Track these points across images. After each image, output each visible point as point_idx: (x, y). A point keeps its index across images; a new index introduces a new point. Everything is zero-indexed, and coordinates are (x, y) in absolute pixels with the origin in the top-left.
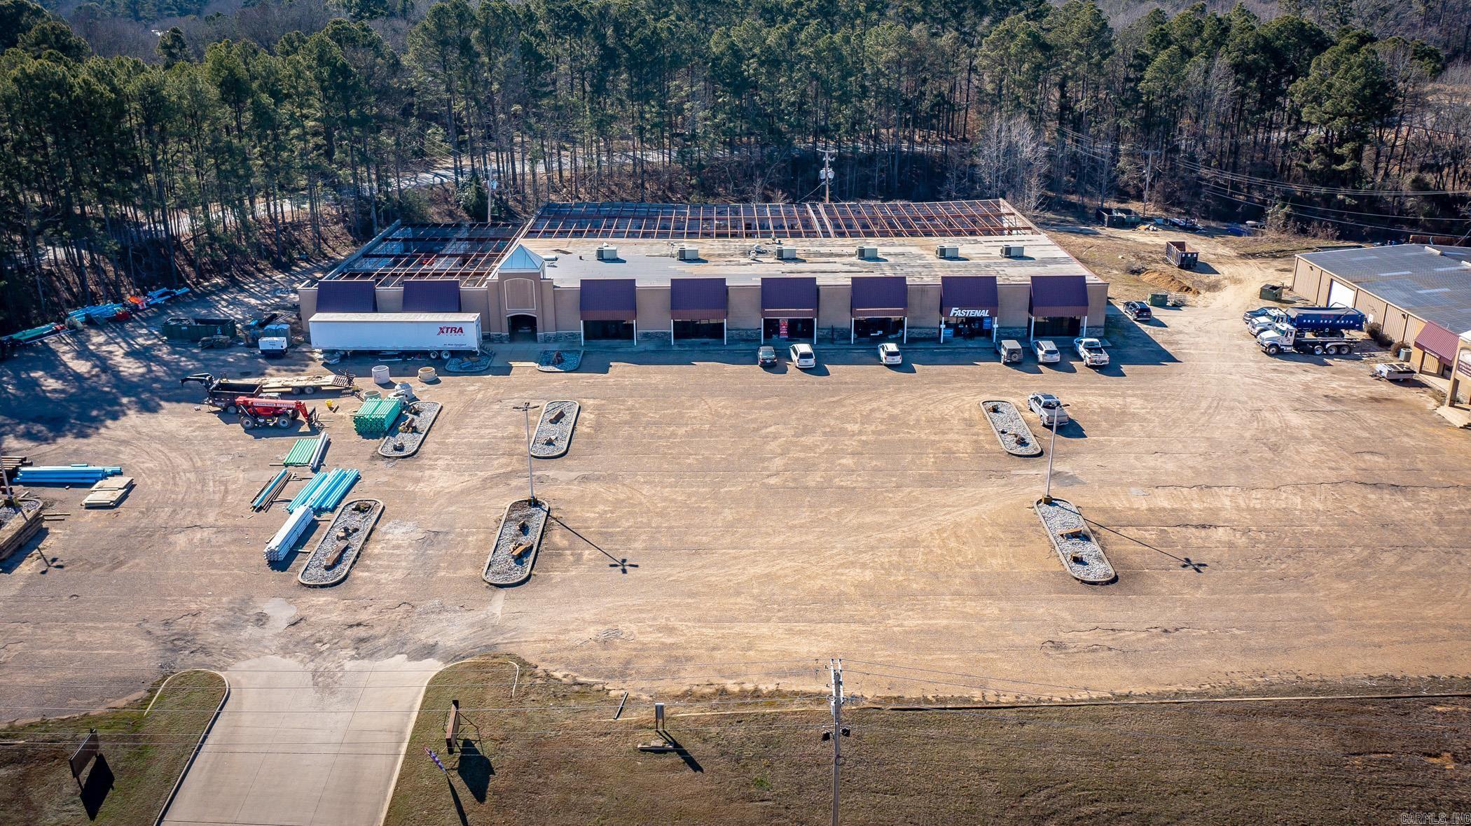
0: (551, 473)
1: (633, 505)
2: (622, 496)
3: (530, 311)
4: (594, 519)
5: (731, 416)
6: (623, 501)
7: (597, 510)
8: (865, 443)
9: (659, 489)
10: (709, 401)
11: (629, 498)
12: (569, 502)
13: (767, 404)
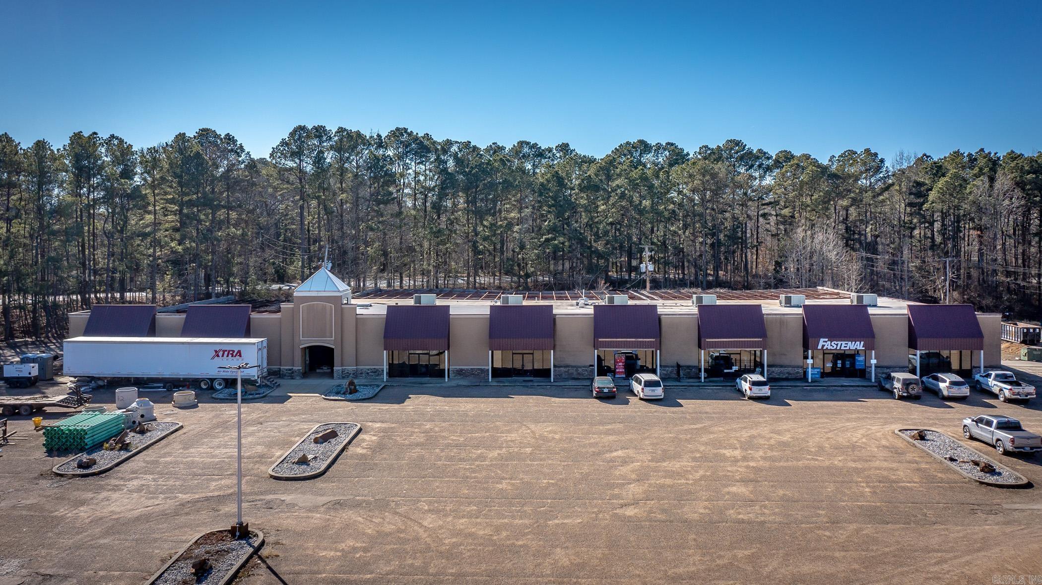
0: (288, 498)
1: (405, 541)
2: (388, 528)
3: (327, 341)
4: (332, 560)
5: (560, 440)
6: (388, 534)
7: (342, 546)
8: (757, 470)
9: (450, 519)
10: (532, 426)
11: (399, 531)
12: (301, 534)
13: (609, 430)
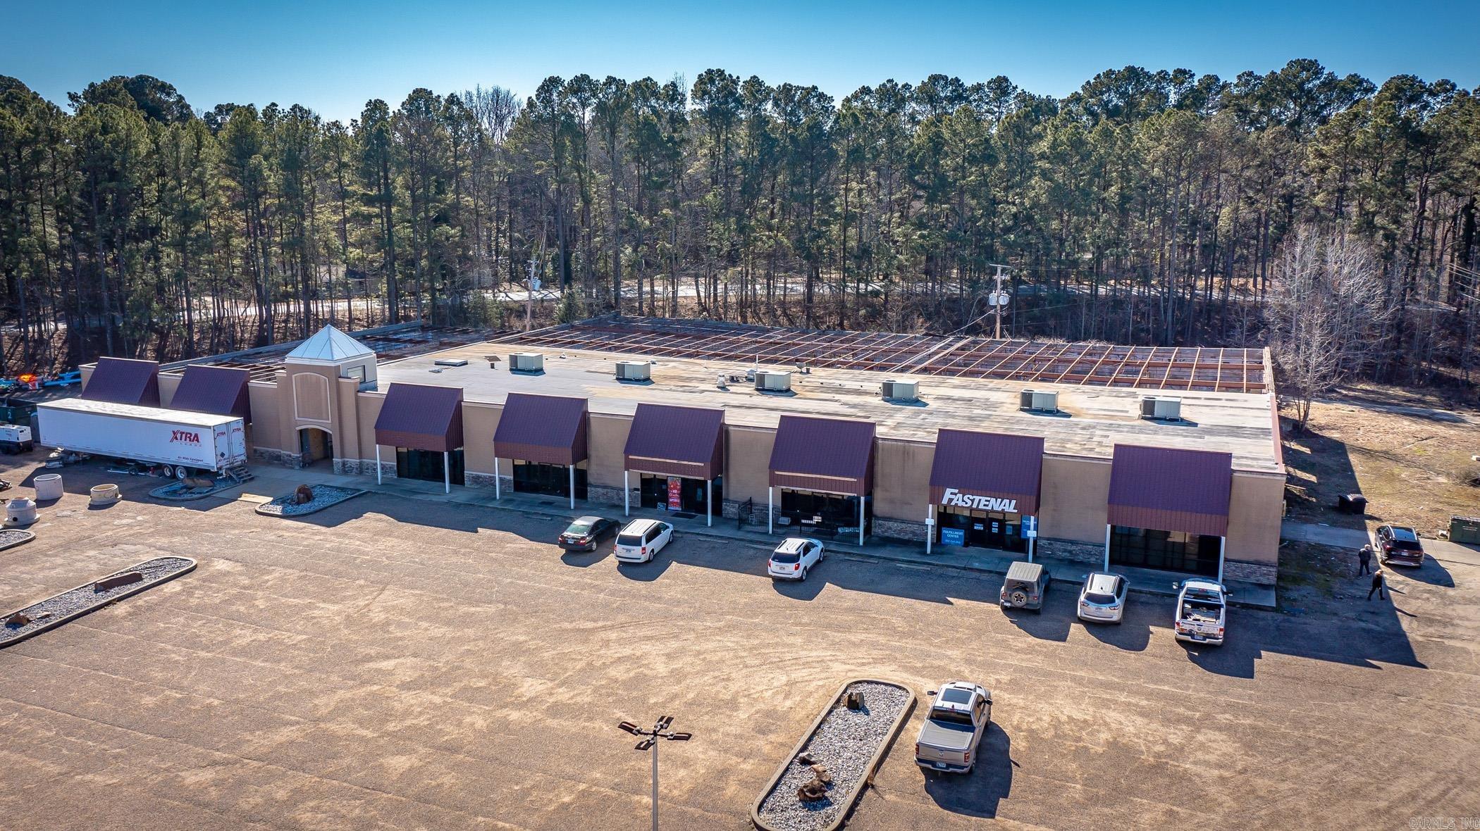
3: (325, 424)
